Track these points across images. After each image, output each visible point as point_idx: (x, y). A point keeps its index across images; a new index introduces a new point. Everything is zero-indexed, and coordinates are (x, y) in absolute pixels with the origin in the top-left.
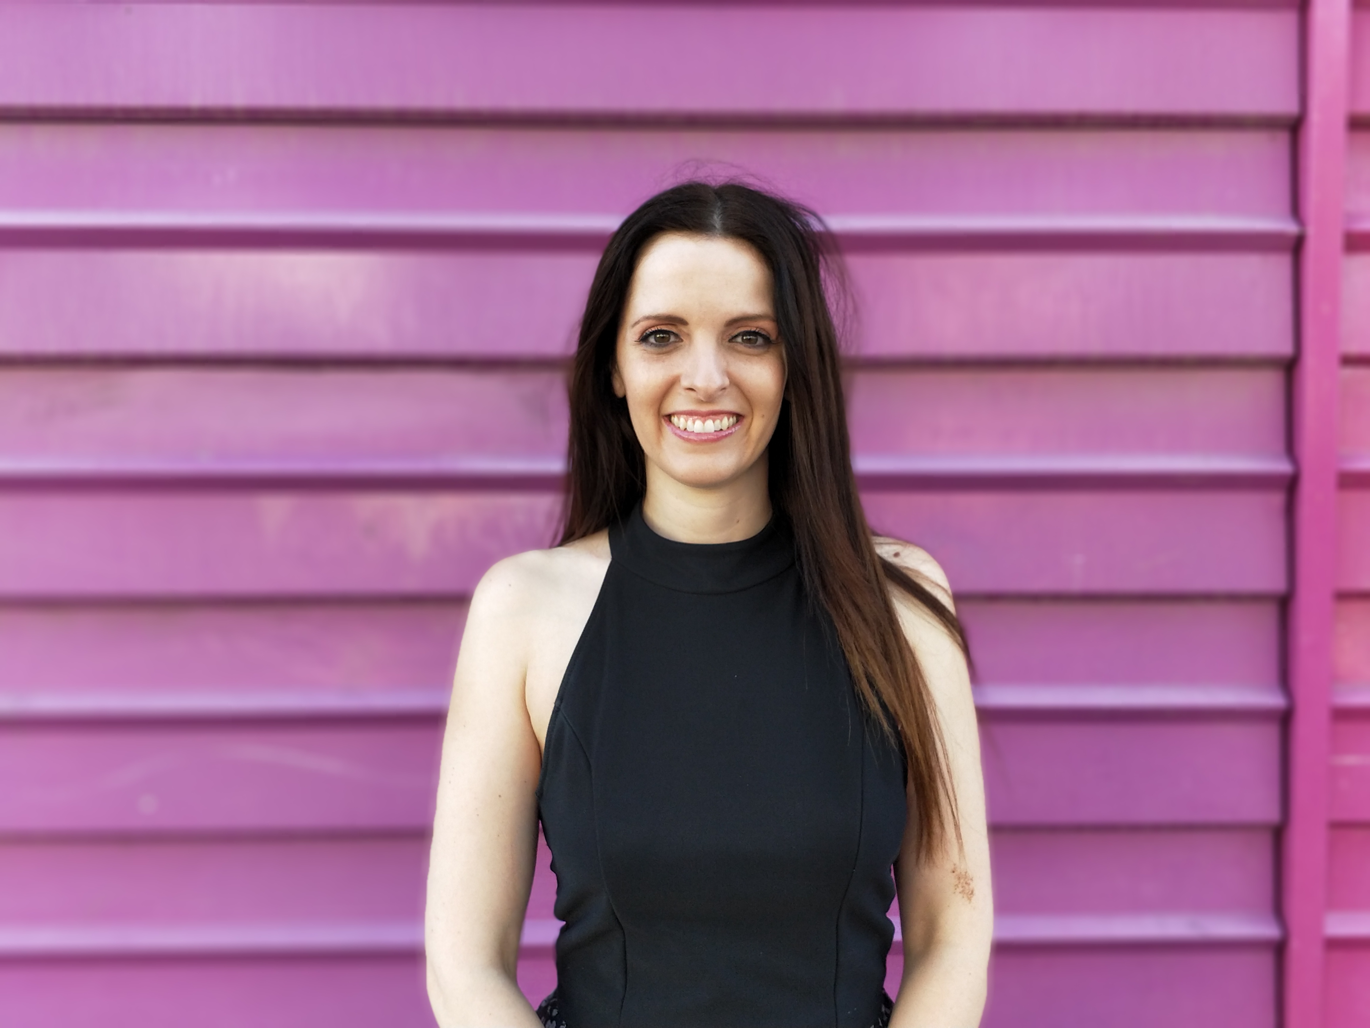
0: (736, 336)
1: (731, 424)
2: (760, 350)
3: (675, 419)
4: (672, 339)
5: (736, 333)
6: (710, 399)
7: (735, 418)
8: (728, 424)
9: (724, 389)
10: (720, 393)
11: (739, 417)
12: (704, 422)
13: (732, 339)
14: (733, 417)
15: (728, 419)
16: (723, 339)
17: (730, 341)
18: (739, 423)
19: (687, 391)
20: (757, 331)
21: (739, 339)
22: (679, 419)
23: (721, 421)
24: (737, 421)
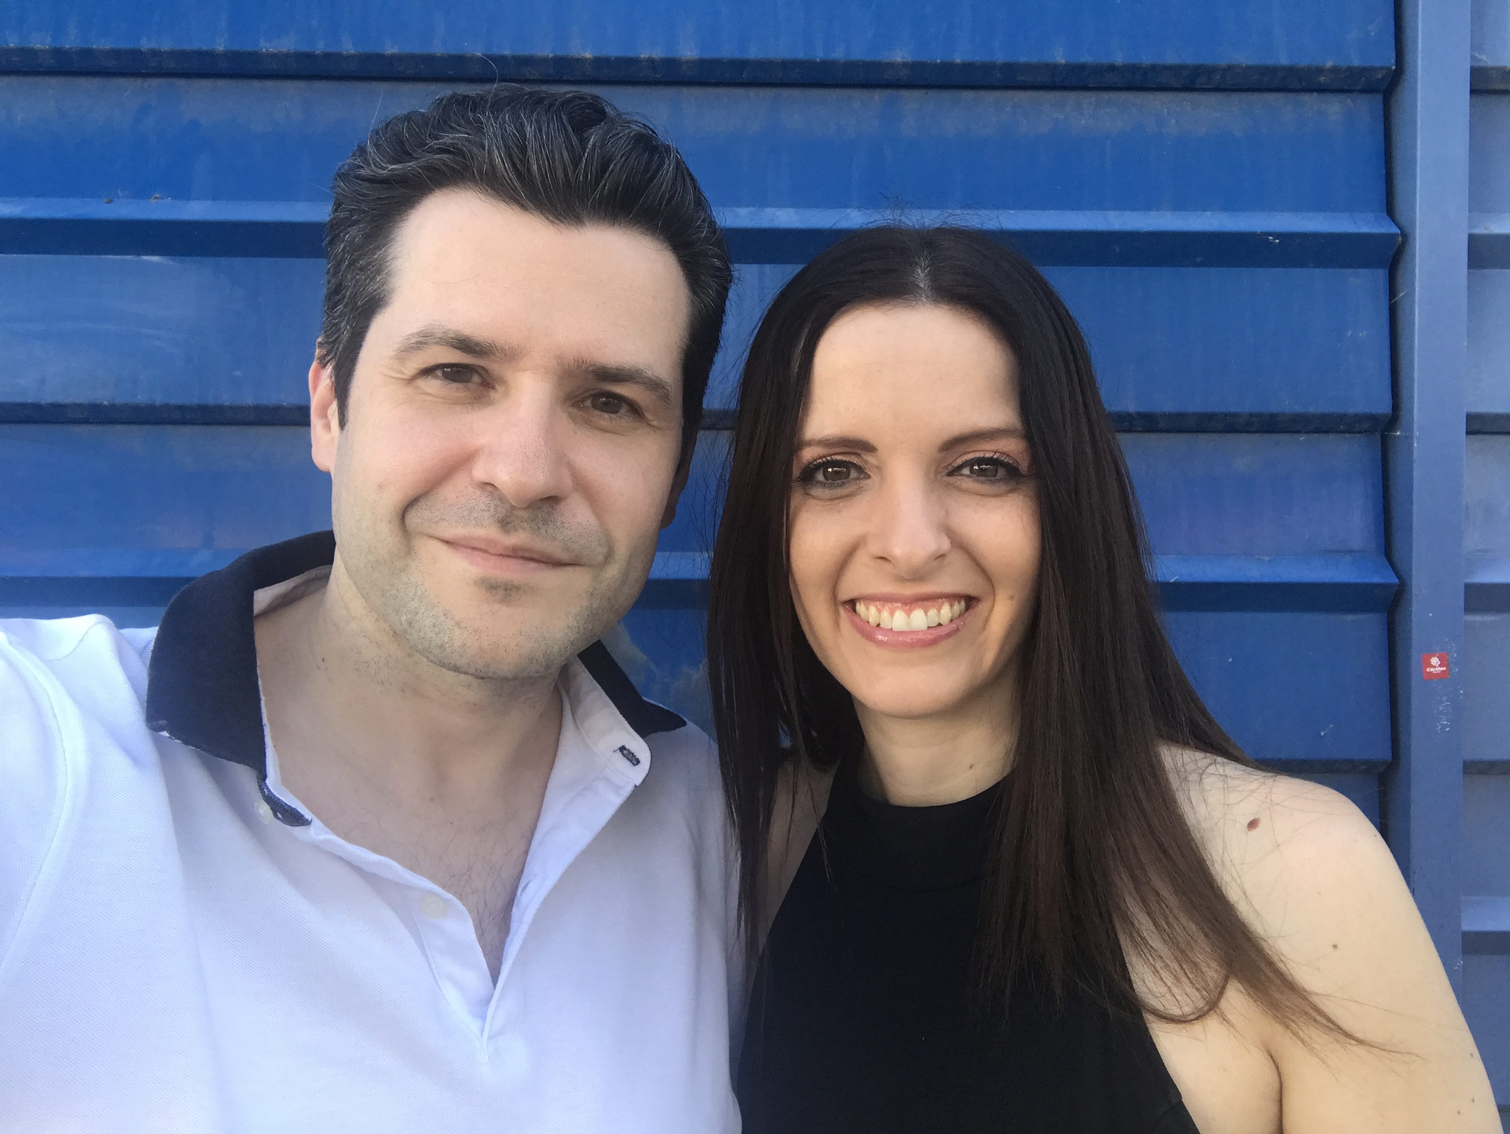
0: (961, 467)
1: (956, 615)
2: (1003, 488)
3: (861, 608)
4: (853, 474)
5: (959, 461)
6: (917, 575)
7: (963, 603)
8: (950, 615)
9: (941, 557)
10: (936, 563)
11: (970, 601)
12: (908, 613)
13: (955, 471)
14: (959, 603)
15: (952, 606)
16: (937, 473)
17: (951, 474)
18: (970, 611)
19: (879, 561)
20: (995, 457)
21: (966, 471)
22: (867, 609)
23: (939, 611)
24: (968, 608)
